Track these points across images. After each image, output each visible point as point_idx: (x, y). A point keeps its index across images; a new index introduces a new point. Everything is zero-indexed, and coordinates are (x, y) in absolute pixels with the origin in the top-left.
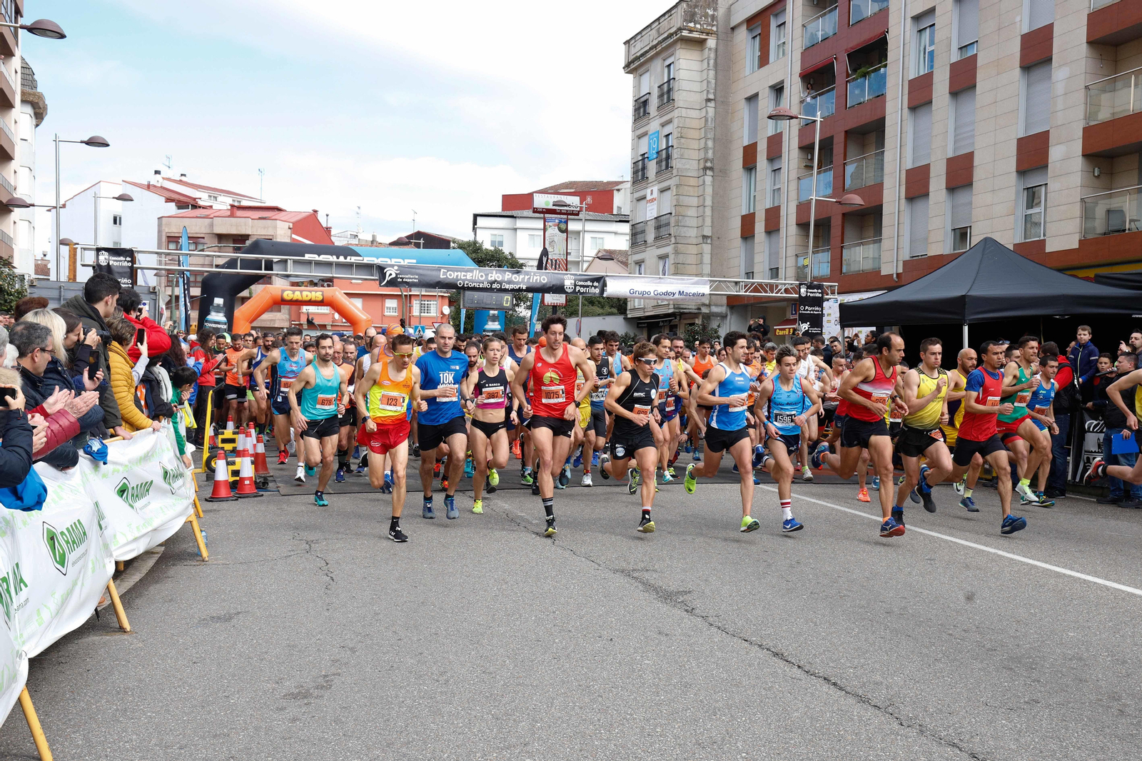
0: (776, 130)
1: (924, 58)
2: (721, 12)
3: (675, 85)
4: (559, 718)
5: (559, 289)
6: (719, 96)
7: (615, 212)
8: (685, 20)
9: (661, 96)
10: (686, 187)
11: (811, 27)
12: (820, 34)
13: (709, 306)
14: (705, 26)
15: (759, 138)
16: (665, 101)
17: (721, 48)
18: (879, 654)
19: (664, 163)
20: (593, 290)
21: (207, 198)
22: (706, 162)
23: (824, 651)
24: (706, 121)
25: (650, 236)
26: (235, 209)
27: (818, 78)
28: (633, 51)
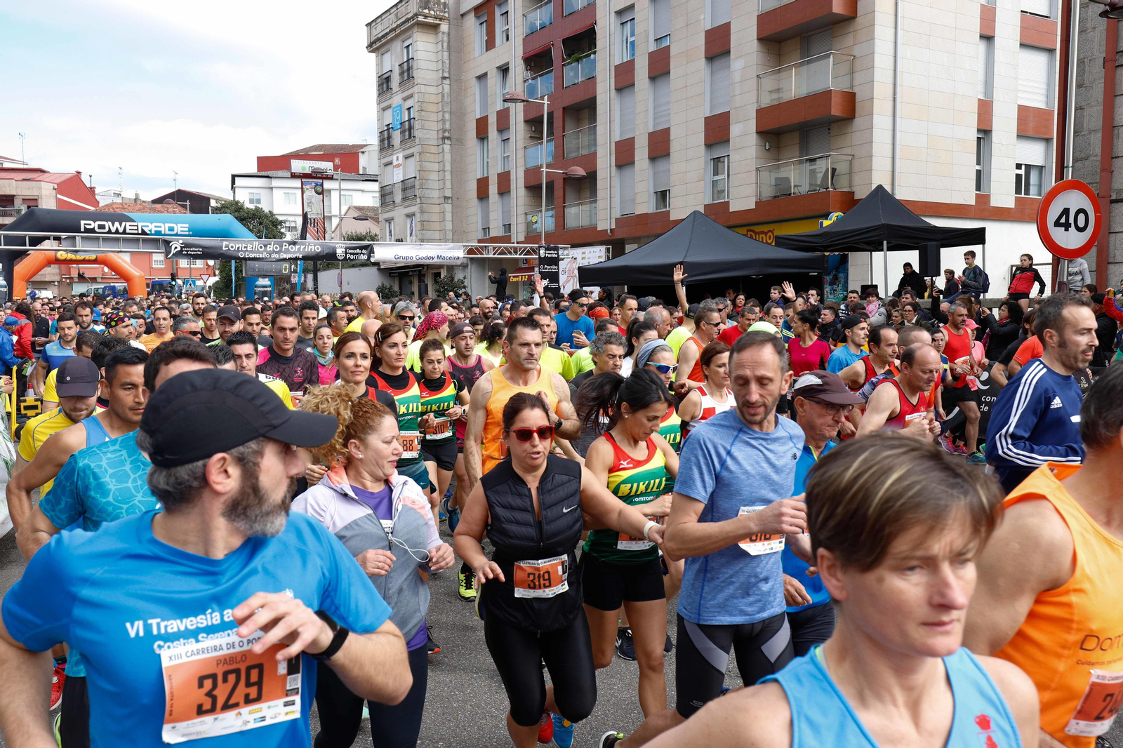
0: (504, 104)
1: (627, 47)
3: (415, 64)
6: (453, 74)
7: (361, 172)
8: (420, 7)
9: (402, 74)
10: (428, 155)
11: (531, 17)
12: (538, 23)
14: (438, 13)
15: (489, 112)
16: (406, 78)
17: (453, 33)
19: (407, 133)
22: (444, 131)
24: (443, 96)
25: (398, 197)
27: (537, 61)
28: (374, 32)
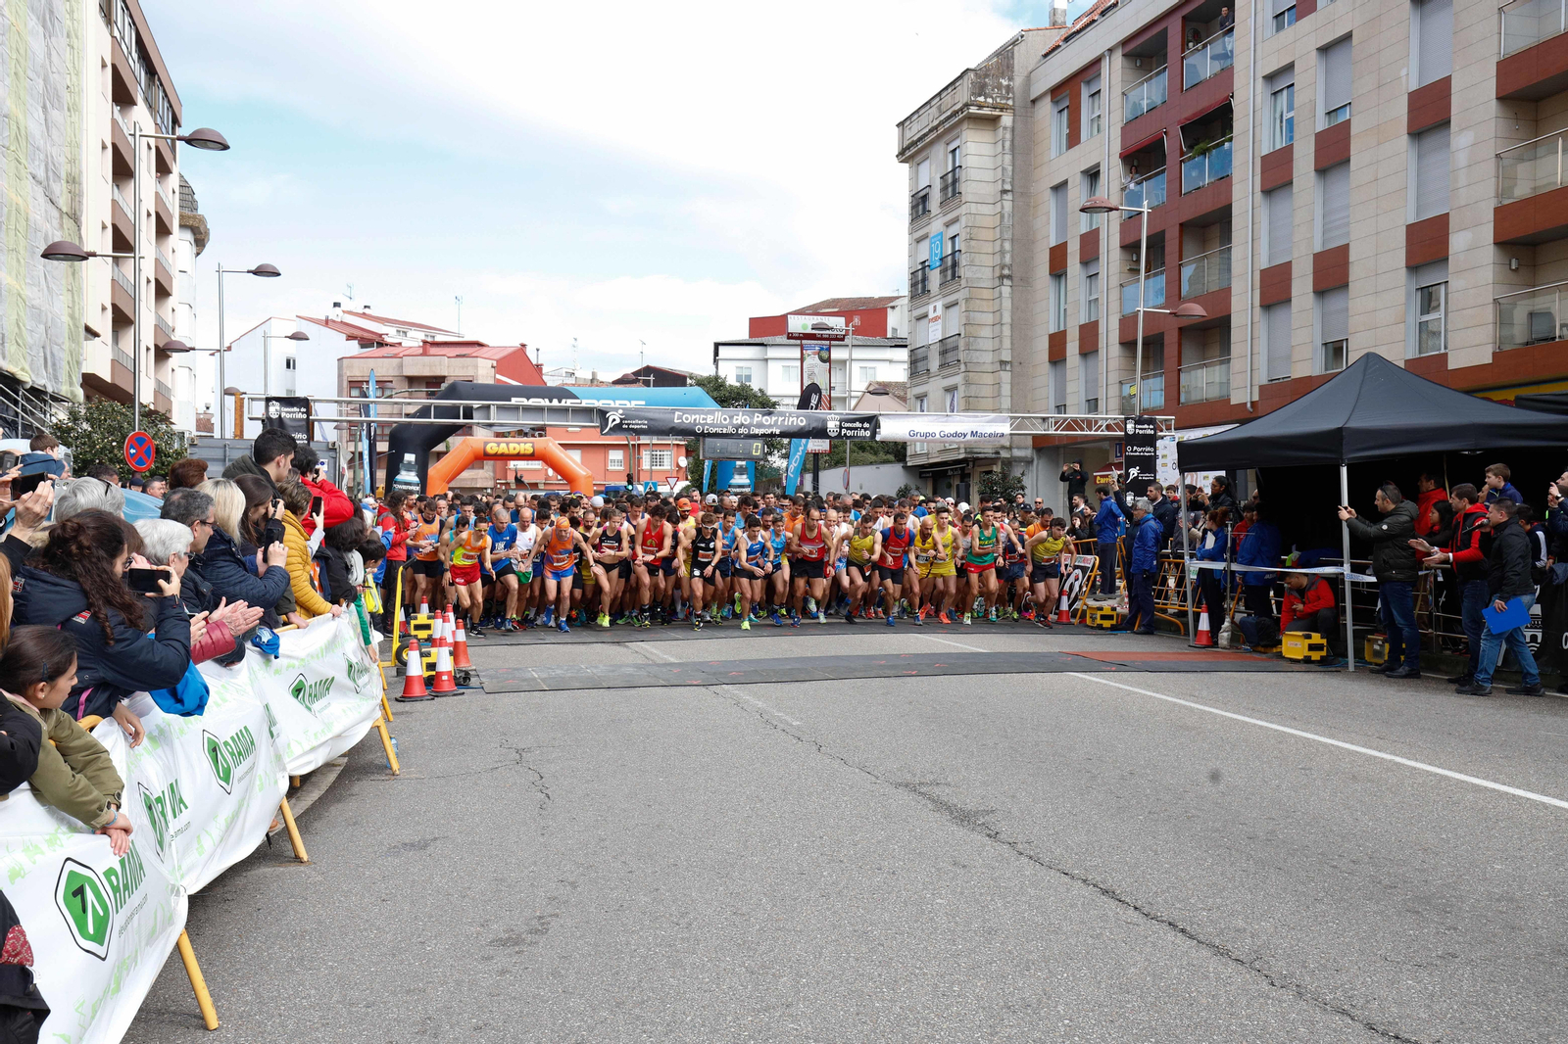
0: (1091, 225)
1: (1281, 127)
2: (1018, 82)
3: (962, 175)
4: (830, 972)
5: (820, 433)
6: (1018, 187)
7: (889, 335)
8: (973, 94)
9: (944, 189)
10: (977, 301)
11: (1133, 95)
12: (1144, 103)
13: (1010, 448)
14: (998, 100)
15: (1069, 236)
16: (950, 195)
17: (1019, 126)
18: (1240, 891)
19: (949, 272)
20: (862, 433)
21: (395, 333)
22: (1003, 267)
23: (1168, 888)
24: (1002, 217)
25: (934, 364)
26: (428, 346)
27: (1142, 158)
28: (908, 134)
